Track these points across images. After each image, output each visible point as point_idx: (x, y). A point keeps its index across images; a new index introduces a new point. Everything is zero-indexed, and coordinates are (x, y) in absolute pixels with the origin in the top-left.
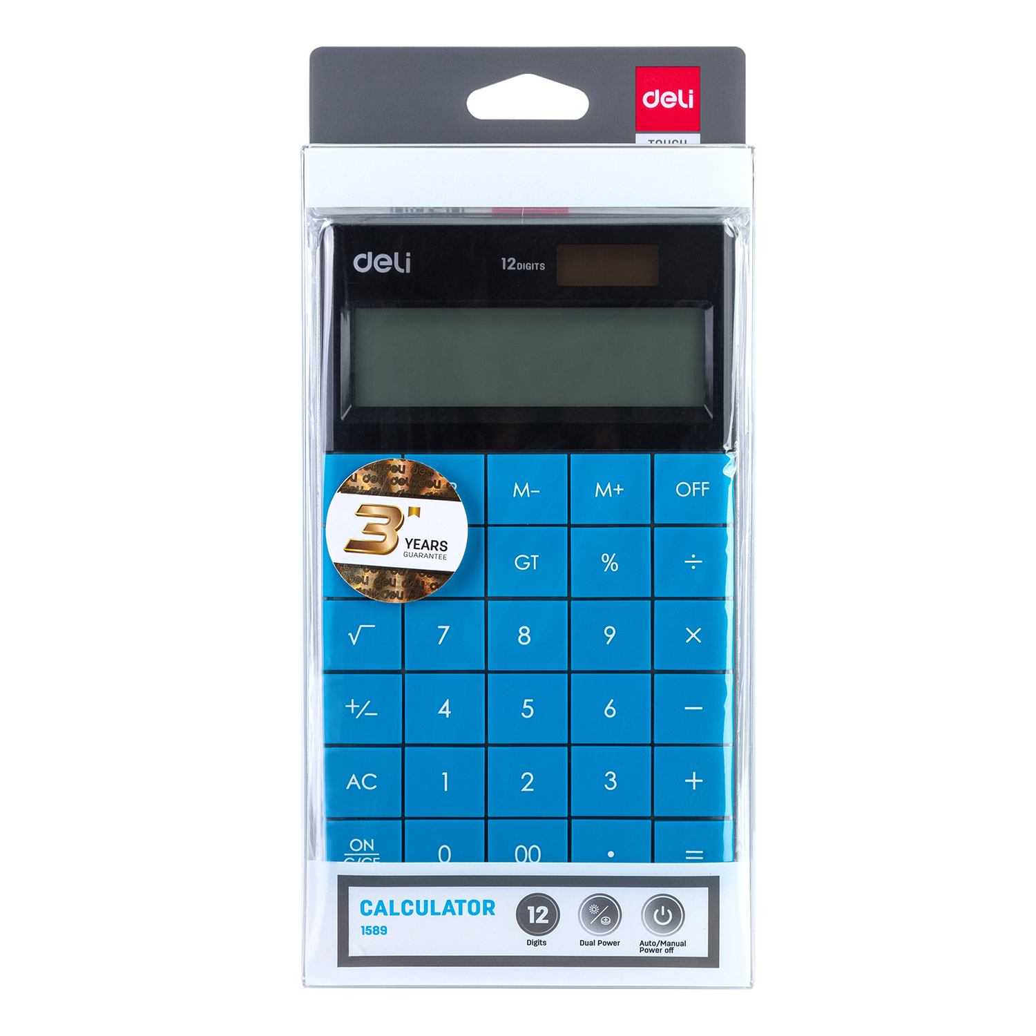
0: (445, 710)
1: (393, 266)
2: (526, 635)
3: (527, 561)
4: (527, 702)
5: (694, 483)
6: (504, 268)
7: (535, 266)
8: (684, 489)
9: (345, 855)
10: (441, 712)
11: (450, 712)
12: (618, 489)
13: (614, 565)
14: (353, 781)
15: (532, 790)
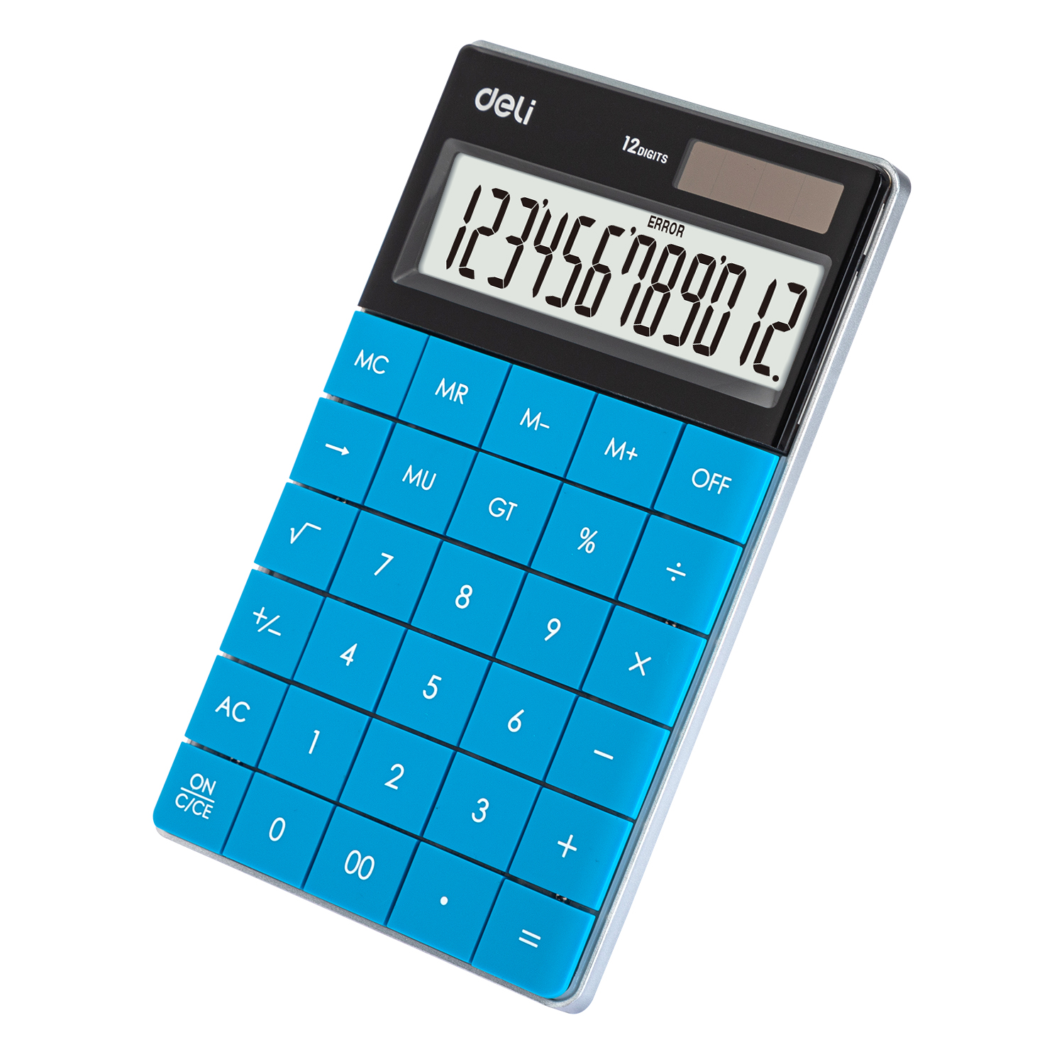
0: (348, 656)
1: (512, 112)
2: (467, 597)
3: (503, 507)
4: (435, 679)
5: (715, 475)
6: (624, 149)
7: (657, 155)
8: (701, 478)
9: (182, 789)
10: (343, 656)
11: (352, 660)
12: (632, 454)
13: (591, 545)
14: (225, 705)
15: (396, 788)
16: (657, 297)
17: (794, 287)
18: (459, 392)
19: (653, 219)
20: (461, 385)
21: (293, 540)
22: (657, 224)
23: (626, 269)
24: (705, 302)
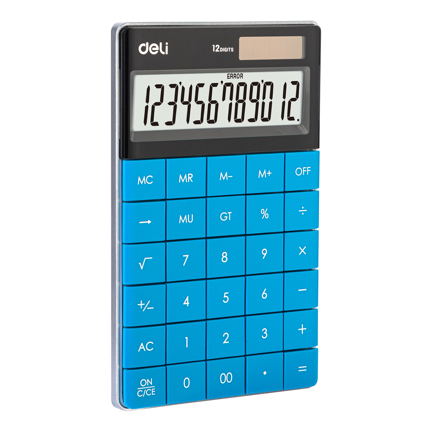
0: (187, 302)
1: (159, 51)
2: (225, 257)
3: (226, 215)
4: (226, 294)
5: (304, 168)
6: (214, 51)
7: (229, 49)
8: (299, 172)
9: (138, 389)
10: (184, 303)
11: (189, 303)
12: (269, 173)
13: (267, 215)
14: (142, 347)
15: (228, 342)
16: (240, 105)
17: (294, 83)
18: (189, 178)
19: (229, 75)
20: (189, 174)
21: (142, 268)
22: (231, 76)
23: (224, 99)
24: (260, 101)
